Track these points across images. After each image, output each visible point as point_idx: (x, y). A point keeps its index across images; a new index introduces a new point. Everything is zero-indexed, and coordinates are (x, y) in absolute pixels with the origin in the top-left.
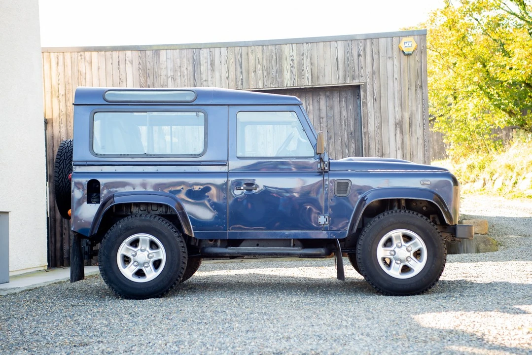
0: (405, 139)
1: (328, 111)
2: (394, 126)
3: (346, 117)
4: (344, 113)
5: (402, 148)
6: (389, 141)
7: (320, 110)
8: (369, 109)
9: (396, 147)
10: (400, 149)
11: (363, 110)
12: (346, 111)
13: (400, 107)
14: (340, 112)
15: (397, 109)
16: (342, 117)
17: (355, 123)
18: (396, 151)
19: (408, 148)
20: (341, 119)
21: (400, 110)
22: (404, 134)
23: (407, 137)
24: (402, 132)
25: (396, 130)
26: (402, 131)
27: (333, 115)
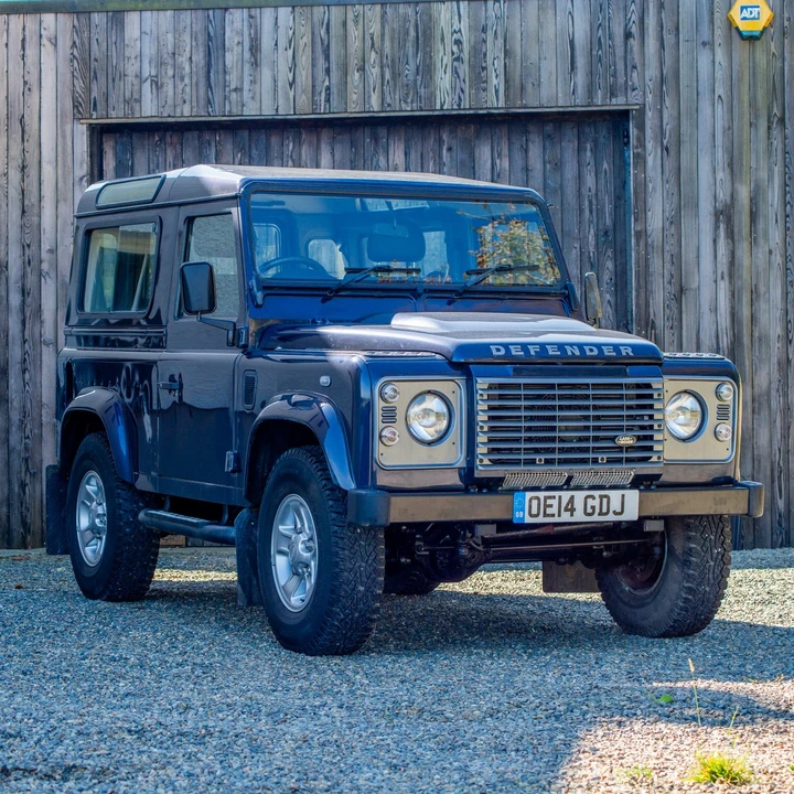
0: (738, 253)
1: (548, 174)
2: (713, 218)
3: (593, 191)
4: (590, 181)
5: (731, 276)
6: (698, 257)
7: (527, 170)
8: (650, 172)
9: (715, 272)
10: (726, 278)
11: (635, 175)
12: (593, 174)
13: (728, 171)
14: (580, 178)
15: (720, 175)
16: (585, 192)
17: (616, 207)
18: (716, 282)
19: (745, 275)
20: (580, 195)
21: (728, 178)
22: (736, 238)
23: (743, 248)
24: (731, 235)
25: (716, 228)
26: (732, 232)
27: (561, 186)
